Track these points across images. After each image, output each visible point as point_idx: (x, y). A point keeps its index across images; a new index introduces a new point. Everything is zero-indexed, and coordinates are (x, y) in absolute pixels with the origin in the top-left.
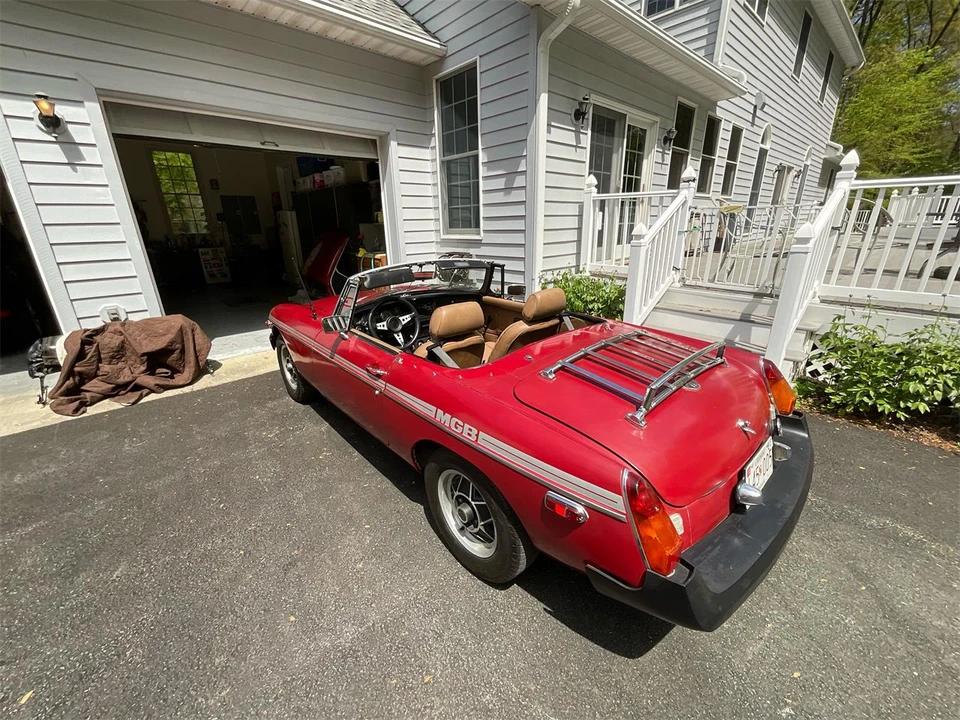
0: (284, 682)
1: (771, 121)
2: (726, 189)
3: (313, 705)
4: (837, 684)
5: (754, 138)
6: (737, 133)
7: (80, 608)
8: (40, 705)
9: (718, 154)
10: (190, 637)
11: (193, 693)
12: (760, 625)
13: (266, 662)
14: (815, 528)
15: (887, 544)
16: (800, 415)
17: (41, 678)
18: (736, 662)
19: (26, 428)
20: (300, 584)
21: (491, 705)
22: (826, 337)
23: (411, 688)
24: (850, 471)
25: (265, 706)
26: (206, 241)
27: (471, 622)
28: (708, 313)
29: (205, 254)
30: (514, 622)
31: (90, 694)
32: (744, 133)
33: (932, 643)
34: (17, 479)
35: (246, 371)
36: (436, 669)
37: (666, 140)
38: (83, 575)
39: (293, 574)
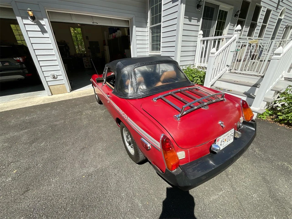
0: (72, 179)
1: (285, 6)
2: (260, 35)
3: (77, 187)
4: (241, 215)
5: (276, 14)
6: (268, 12)
7: (31, 152)
8: (17, 174)
9: (258, 20)
10: (54, 163)
11: (50, 177)
12: (219, 191)
13: (69, 173)
14: (254, 162)
15: (282, 172)
16: (254, 121)
17: (19, 167)
18: (205, 200)
19: (32, 105)
20: (83, 154)
21: (124, 197)
22: (284, 93)
23: (103, 187)
24: (277, 144)
25: (65, 185)
26: (85, 56)
27: (126, 173)
28: (237, 83)
29: (84, 59)
30: (138, 175)
31: (28, 173)
32: (272, 12)
33: (286, 210)
34: (27, 118)
35: (88, 94)
36: (112, 184)
37: (236, 15)
38: (34, 144)
39: (83, 151)
